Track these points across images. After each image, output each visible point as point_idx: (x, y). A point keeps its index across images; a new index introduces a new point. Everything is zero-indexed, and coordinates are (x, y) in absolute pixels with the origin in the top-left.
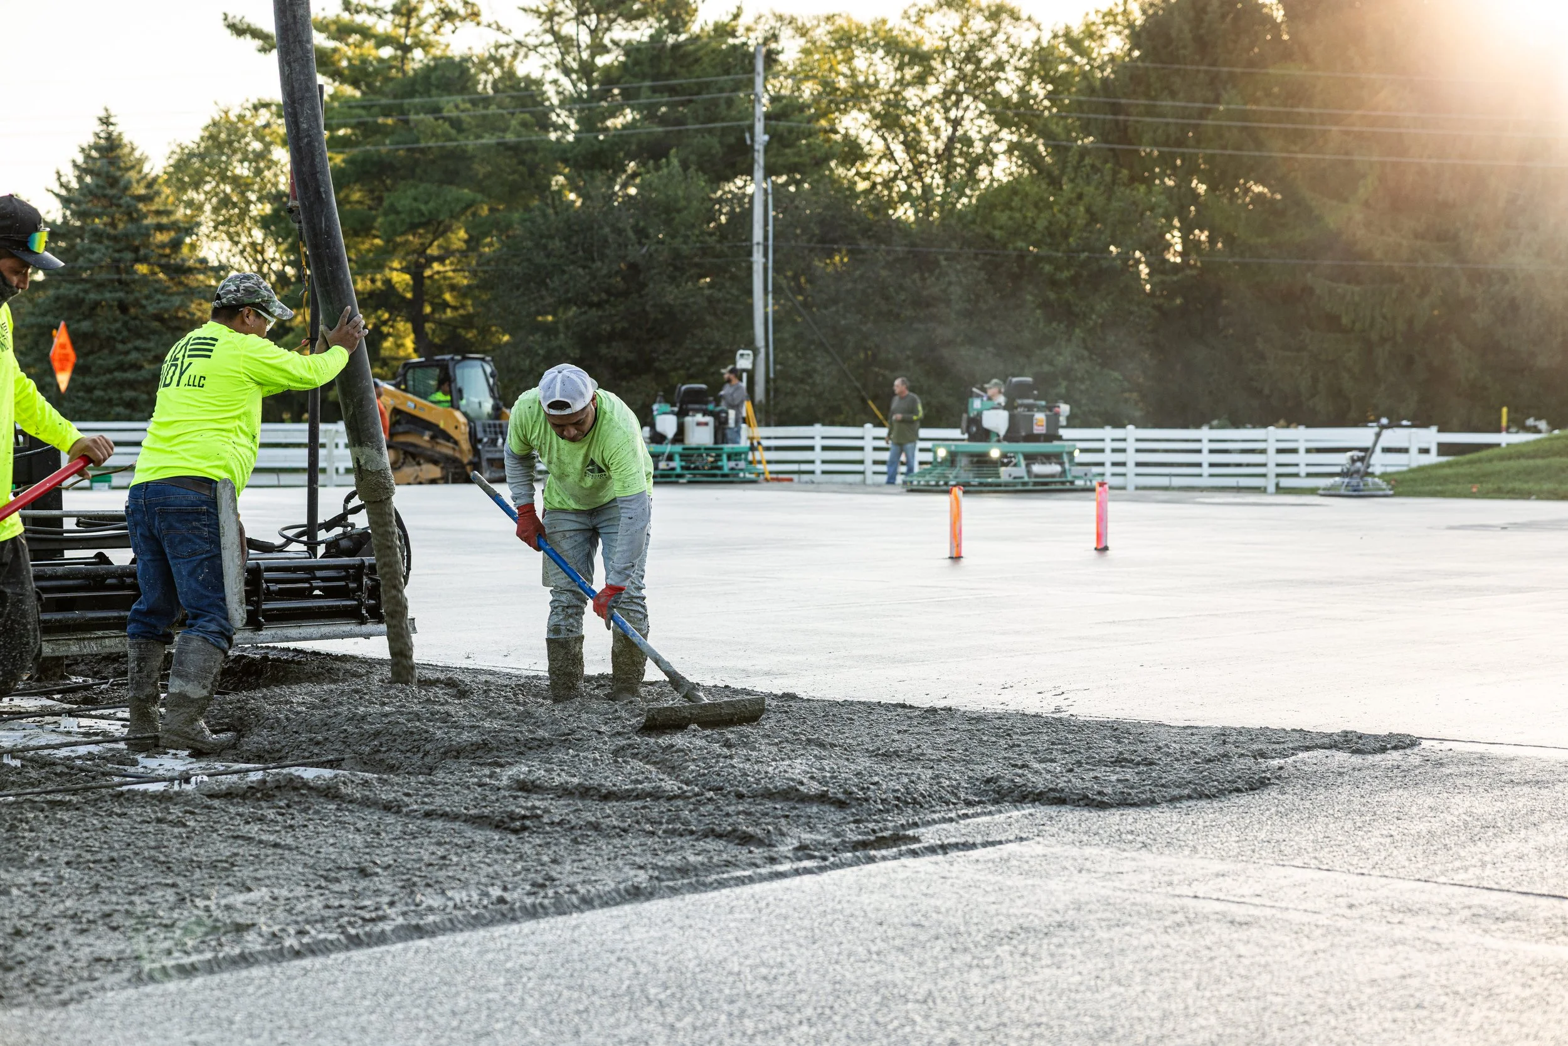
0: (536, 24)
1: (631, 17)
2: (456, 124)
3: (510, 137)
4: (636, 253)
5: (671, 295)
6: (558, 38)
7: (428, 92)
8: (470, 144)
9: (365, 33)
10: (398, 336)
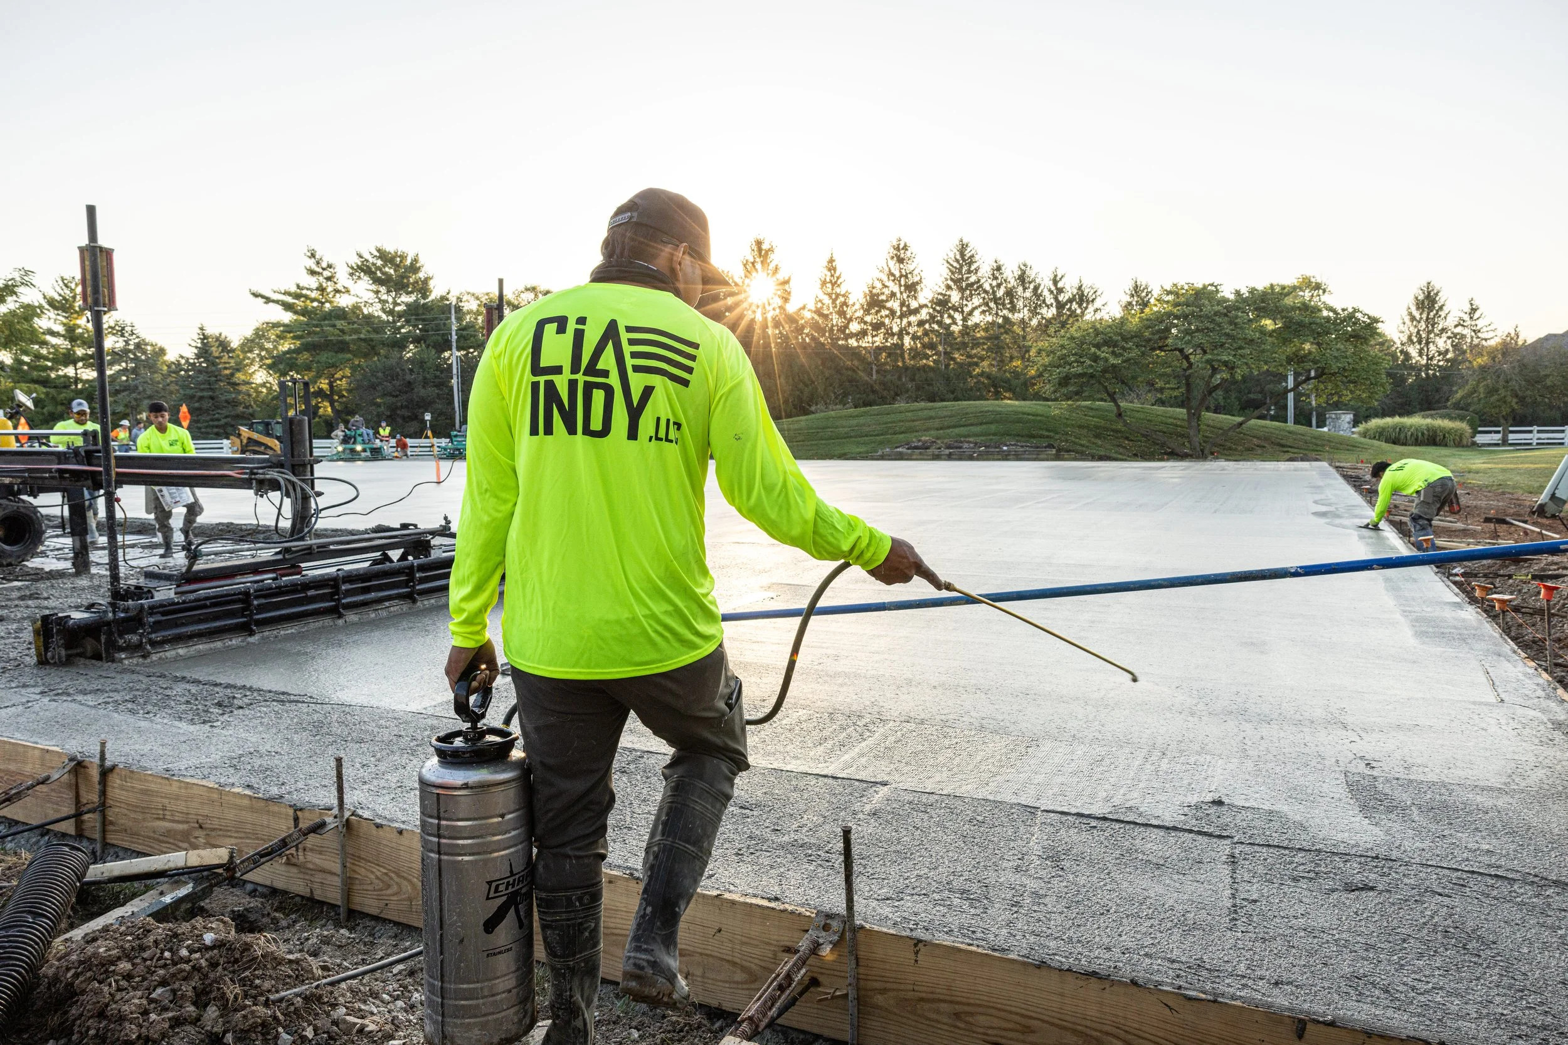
0: (372, 295)
1: (408, 293)
2: (342, 331)
3: (362, 336)
4: (408, 377)
5: (423, 392)
6: (380, 301)
7: (330, 319)
8: (347, 338)
9: (306, 297)
10: (325, 407)
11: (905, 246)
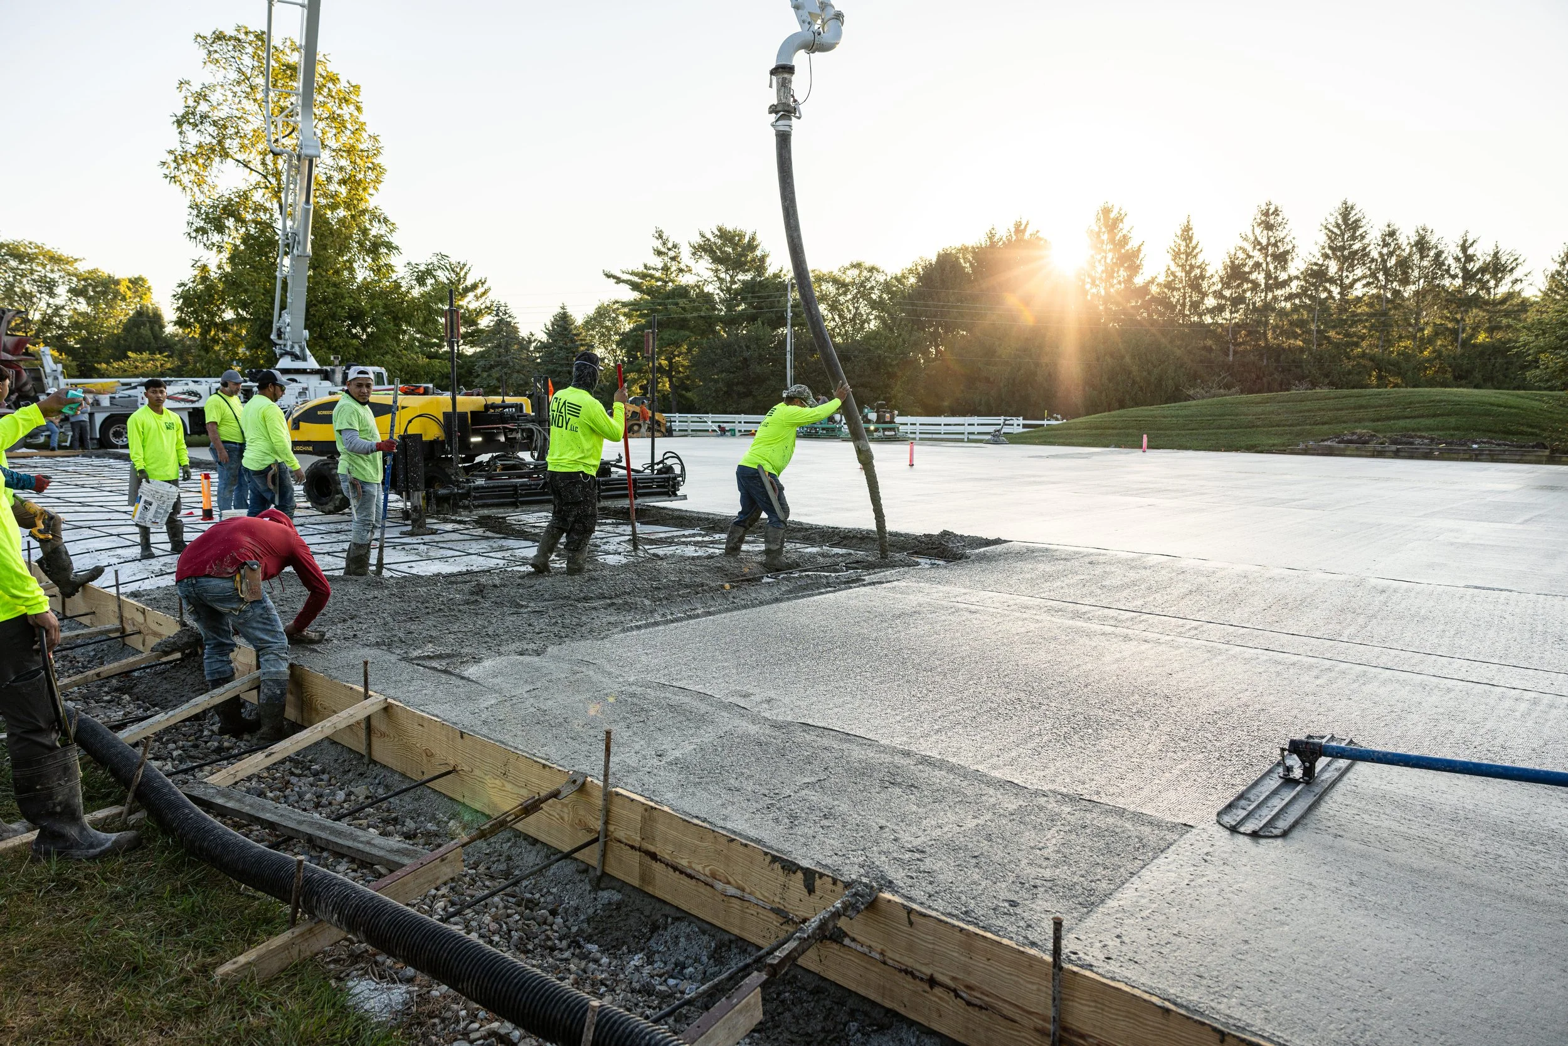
0: (711, 274)
1: (745, 271)
2: (684, 309)
3: (703, 314)
4: (747, 354)
5: (758, 369)
6: (719, 279)
7: (673, 298)
8: (689, 316)
9: (652, 276)
10: (664, 383)
11: (1276, 210)
